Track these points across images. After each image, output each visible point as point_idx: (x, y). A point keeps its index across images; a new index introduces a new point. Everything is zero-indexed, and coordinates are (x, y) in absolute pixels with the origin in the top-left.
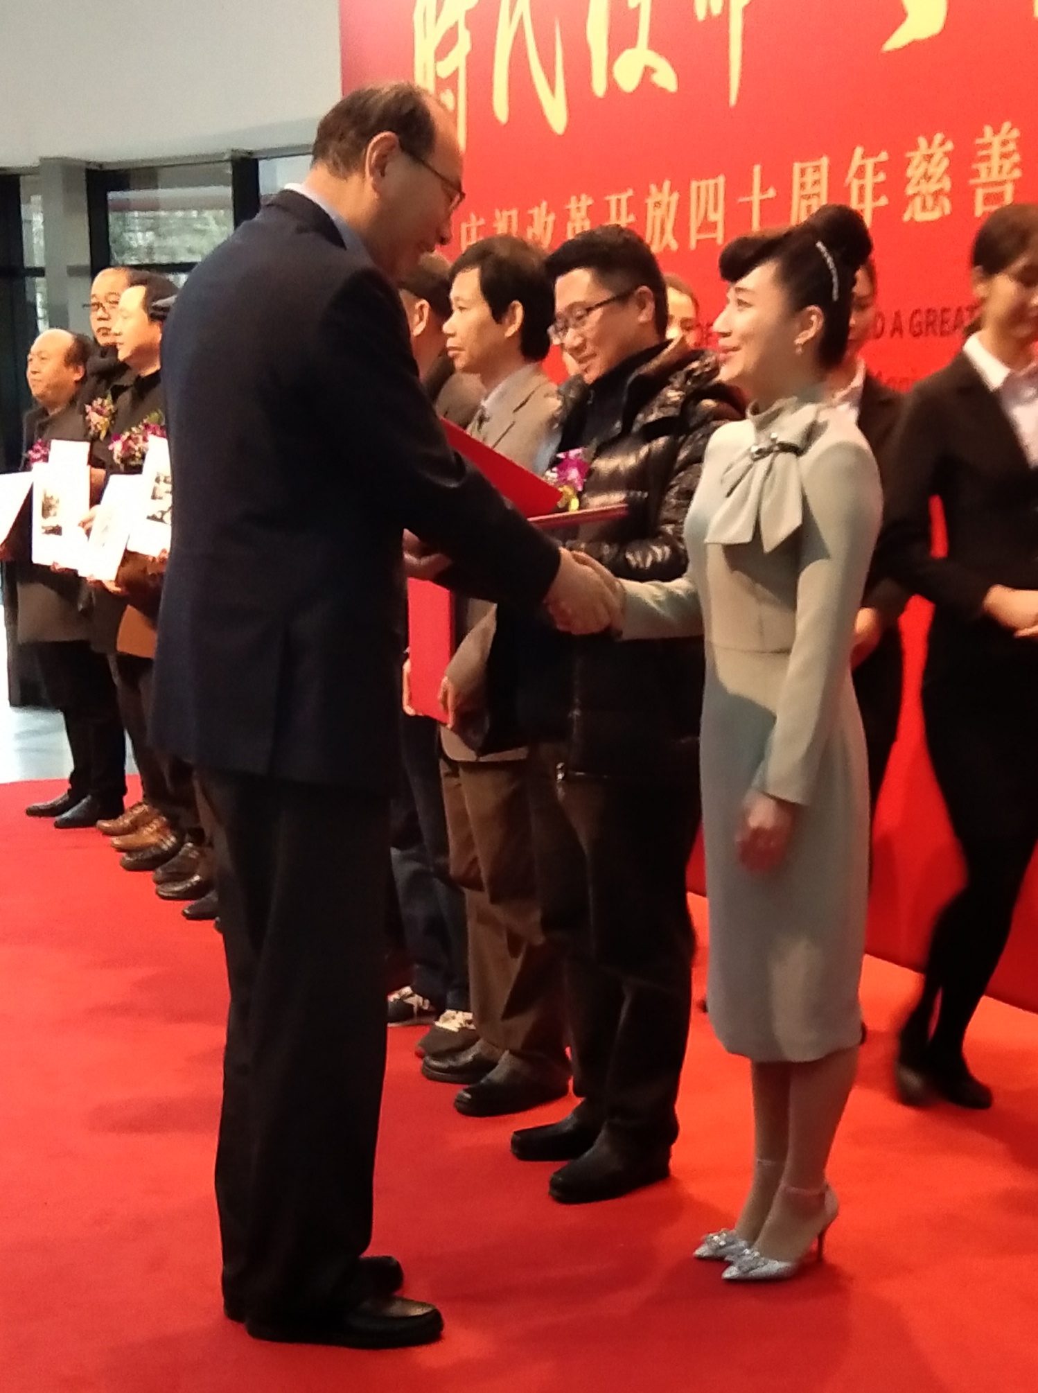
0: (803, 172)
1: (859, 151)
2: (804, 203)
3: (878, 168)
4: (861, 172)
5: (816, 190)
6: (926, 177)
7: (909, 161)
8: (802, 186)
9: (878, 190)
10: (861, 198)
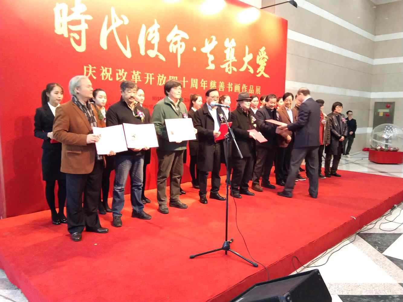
0: (193, 80)
1: (203, 80)
2: (193, 84)
3: (206, 83)
4: (203, 82)
5: (196, 83)
6: (213, 85)
7: (210, 83)
8: (193, 82)
9: (206, 85)
10: (203, 85)
